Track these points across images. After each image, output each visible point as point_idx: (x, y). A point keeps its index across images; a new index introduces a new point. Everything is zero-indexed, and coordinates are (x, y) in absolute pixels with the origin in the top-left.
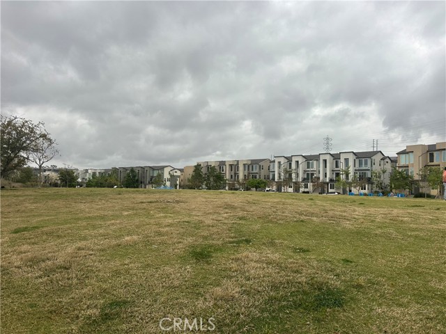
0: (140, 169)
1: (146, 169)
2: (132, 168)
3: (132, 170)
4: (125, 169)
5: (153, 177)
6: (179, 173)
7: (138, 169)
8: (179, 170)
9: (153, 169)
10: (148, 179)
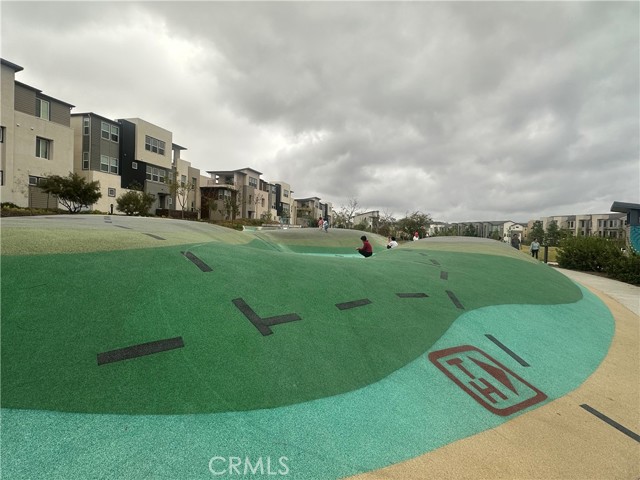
0: (478, 224)
1: (484, 224)
3: (471, 225)
4: (464, 224)
5: (491, 232)
6: (521, 228)
8: (521, 225)
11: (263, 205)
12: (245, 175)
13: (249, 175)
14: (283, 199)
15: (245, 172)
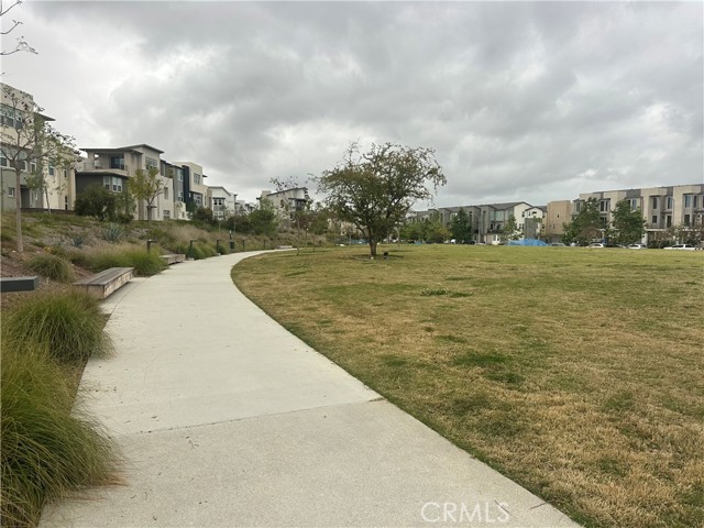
0: (473, 210)
1: (483, 209)
2: (461, 208)
3: (461, 211)
4: (449, 211)
5: (494, 222)
6: (539, 214)
7: (469, 210)
8: (540, 208)
9: (495, 208)
10: (487, 226)
11: (166, 197)
12: (139, 154)
13: (146, 155)
14: (194, 187)
15: (140, 150)
